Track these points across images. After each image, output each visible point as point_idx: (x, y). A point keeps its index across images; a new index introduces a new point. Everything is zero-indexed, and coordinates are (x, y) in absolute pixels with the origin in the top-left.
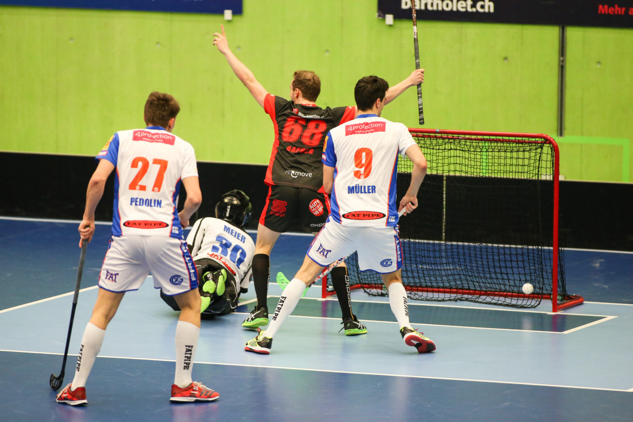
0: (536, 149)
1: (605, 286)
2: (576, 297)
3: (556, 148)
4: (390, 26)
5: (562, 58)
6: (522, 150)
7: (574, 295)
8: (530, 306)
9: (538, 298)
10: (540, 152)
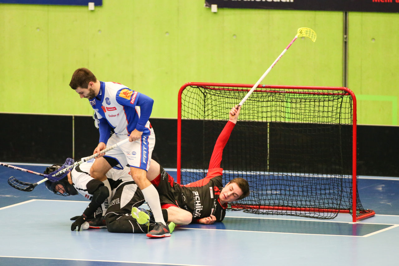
0: (338, 99)
1: (388, 204)
2: (369, 211)
3: (354, 98)
4: (215, 13)
5: (345, 36)
6: (328, 100)
7: (368, 209)
8: (330, 218)
9: (336, 212)
10: (341, 101)
